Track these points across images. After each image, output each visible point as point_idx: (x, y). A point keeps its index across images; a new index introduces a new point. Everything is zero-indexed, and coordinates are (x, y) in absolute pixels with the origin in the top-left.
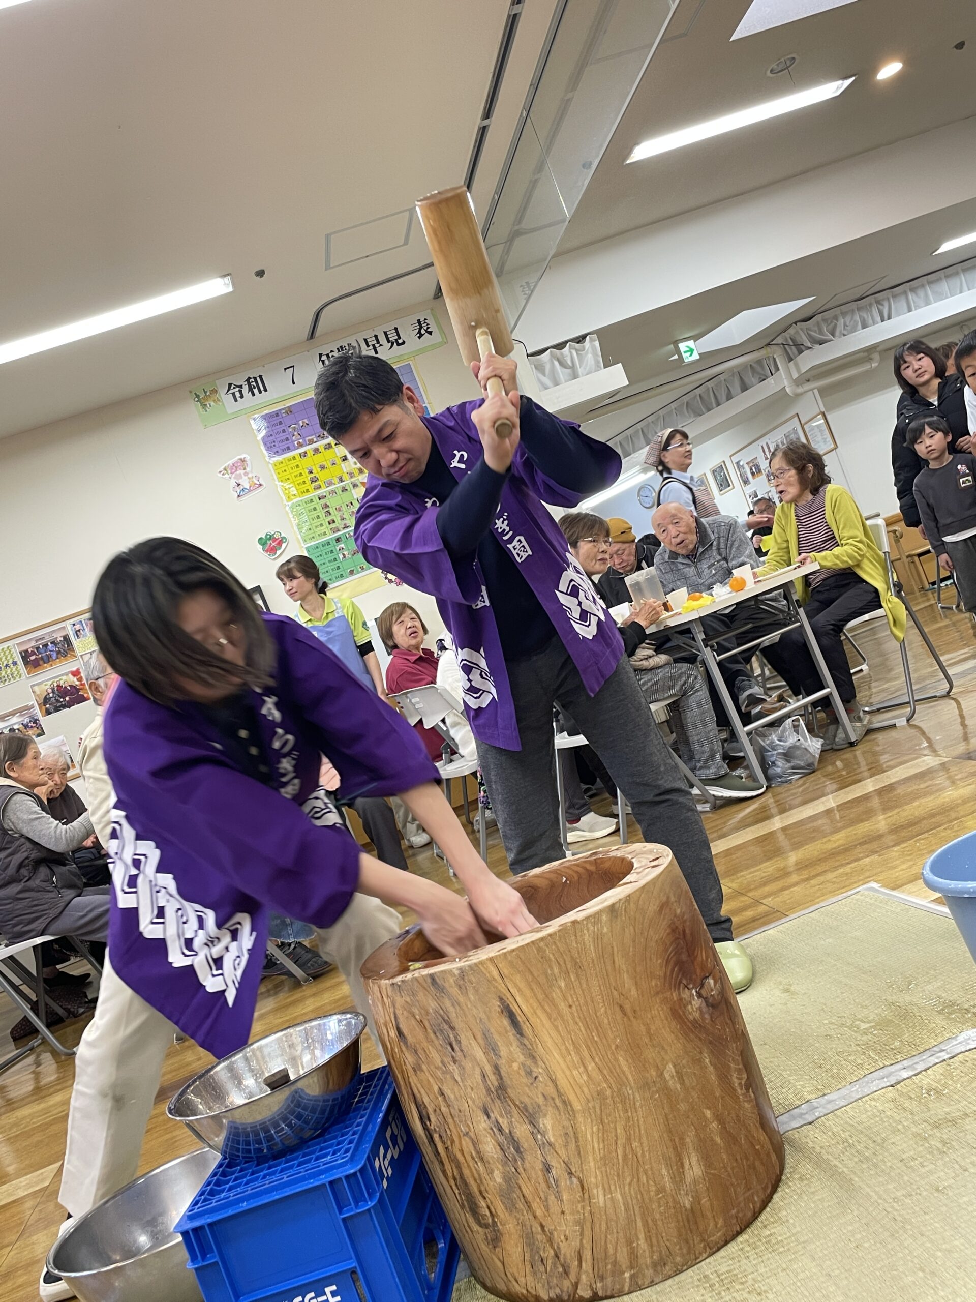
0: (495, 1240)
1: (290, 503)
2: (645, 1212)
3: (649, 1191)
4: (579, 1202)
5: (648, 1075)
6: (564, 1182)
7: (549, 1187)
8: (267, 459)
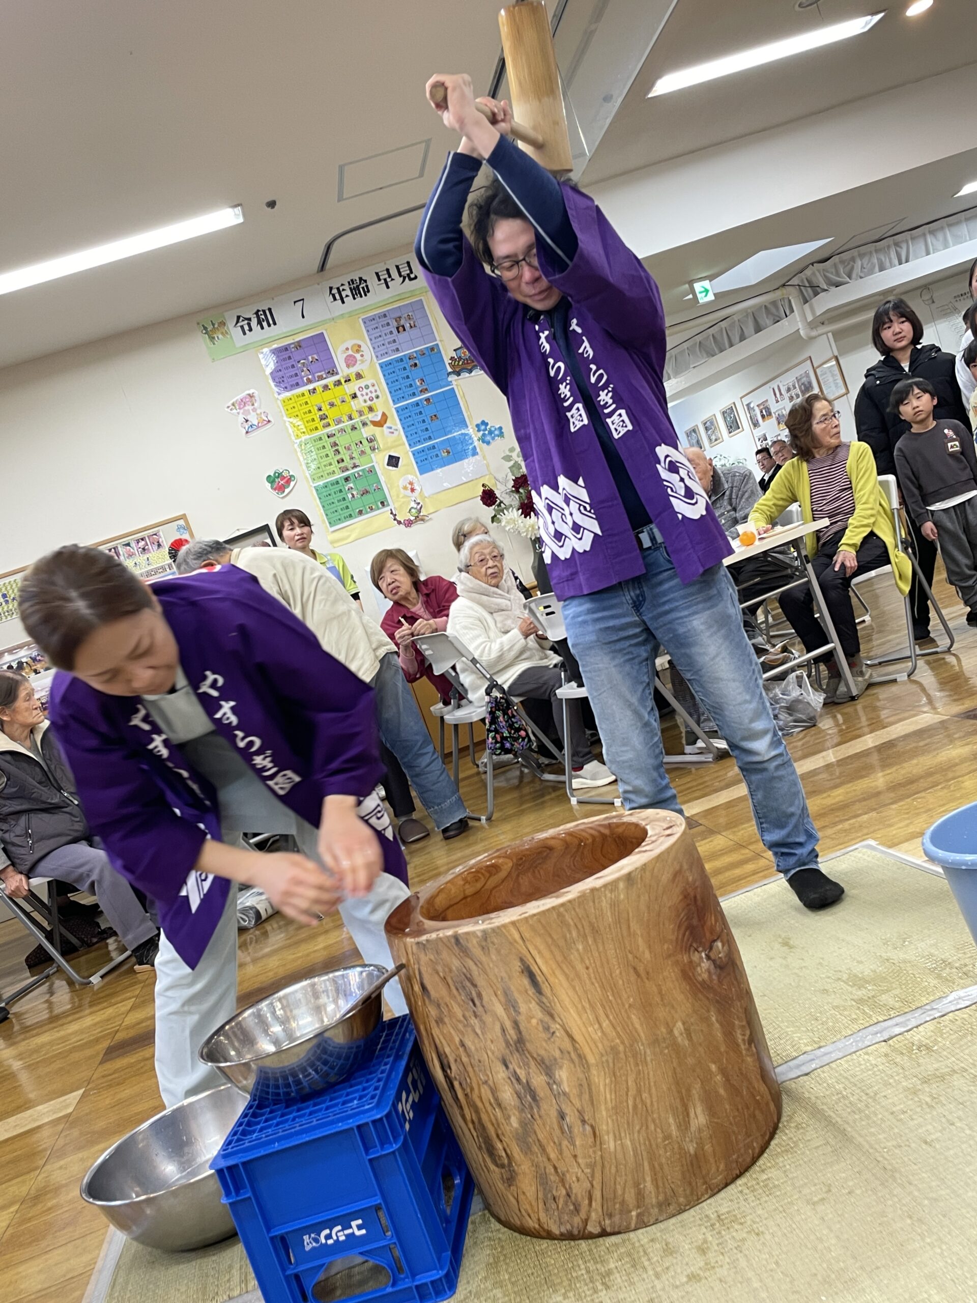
0: (511, 1179)
1: (298, 441)
2: (652, 1157)
3: (656, 1138)
4: (591, 1147)
5: (659, 1032)
6: (577, 1129)
7: (563, 1133)
8: (276, 395)
